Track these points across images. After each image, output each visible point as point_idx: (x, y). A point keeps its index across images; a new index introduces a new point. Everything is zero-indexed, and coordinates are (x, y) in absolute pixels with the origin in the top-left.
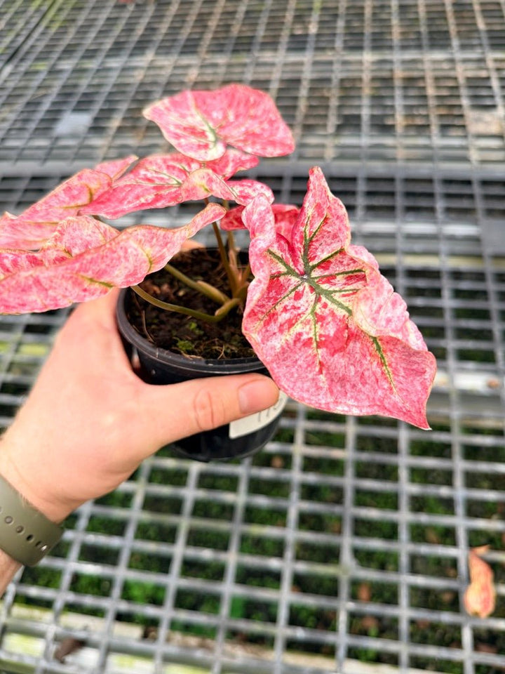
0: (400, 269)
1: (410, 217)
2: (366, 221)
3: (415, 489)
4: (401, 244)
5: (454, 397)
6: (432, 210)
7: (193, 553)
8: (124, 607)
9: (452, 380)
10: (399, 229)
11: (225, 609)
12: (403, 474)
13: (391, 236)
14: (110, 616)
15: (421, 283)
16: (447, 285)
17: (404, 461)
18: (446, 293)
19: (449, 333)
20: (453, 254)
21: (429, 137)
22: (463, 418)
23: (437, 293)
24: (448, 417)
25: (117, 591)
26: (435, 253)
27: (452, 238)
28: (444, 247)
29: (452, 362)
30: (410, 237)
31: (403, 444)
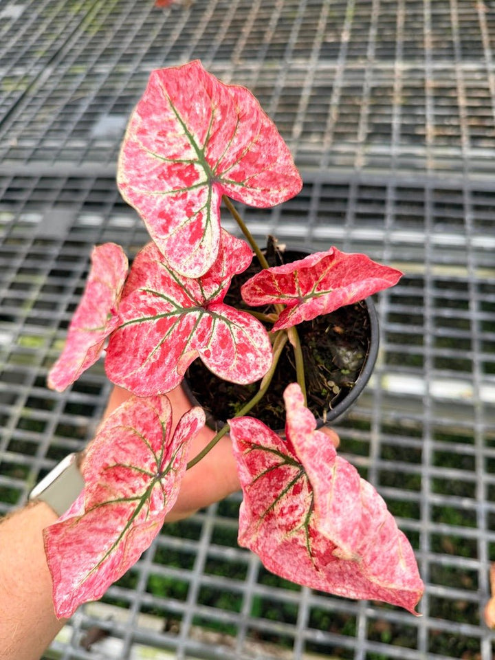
0: (428, 279)
1: (439, 227)
2: (394, 230)
3: (438, 500)
4: (429, 255)
5: (479, 410)
6: (461, 221)
7: (216, 551)
8: (148, 600)
9: (477, 393)
10: (428, 239)
11: (246, 609)
12: (426, 485)
13: (420, 246)
14: (135, 608)
15: (449, 294)
16: (474, 297)
17: (427, 471)
18: (474, 305)
19: (476, 346)
20: (481, 267)
21: (460, 147)
22: (487, 430)
23: (464, 304)
24: (472, 429)
25: (142, 585)
26: (464, 265)
27: (480, 250)
28: (472, 259)
29: (478, 375)
30: (439, 248)
31: (427, 455)
